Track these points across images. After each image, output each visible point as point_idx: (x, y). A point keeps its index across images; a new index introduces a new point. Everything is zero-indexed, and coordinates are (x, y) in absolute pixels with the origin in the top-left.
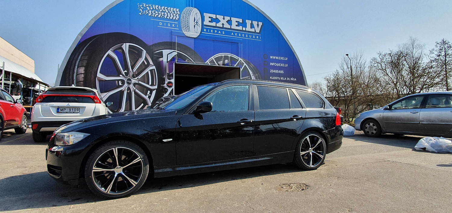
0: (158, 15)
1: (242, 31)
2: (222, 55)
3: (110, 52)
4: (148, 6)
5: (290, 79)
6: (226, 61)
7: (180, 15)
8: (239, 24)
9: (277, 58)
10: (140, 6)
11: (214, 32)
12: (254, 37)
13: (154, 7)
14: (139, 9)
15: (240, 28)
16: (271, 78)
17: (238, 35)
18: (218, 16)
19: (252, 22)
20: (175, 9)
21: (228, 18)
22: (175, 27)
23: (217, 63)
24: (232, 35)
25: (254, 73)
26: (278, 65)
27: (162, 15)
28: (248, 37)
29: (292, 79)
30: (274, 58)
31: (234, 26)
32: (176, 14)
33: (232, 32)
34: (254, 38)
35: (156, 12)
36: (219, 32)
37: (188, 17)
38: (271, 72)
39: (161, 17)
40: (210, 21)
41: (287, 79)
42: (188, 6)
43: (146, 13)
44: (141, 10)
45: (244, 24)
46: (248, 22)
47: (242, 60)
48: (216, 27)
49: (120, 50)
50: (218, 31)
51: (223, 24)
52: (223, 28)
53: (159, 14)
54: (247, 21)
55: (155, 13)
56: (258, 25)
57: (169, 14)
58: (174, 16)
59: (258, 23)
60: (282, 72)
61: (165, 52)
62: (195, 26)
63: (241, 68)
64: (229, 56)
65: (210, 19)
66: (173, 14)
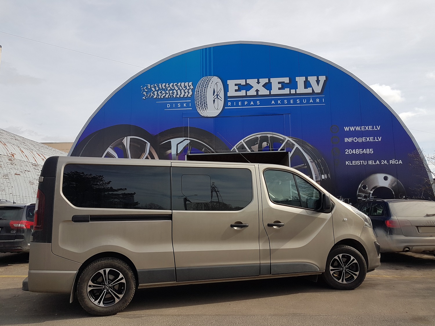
0: (165, 95)
1: (290, 94)
2: (258, 136)
3: (110, 150)
4: (153, 86)
5: (388, 162)
6: (265, 144)
7: (193, 90)
8: (283, 86)
9: (358, 128)
10: (143, 89)
11: (243, 104)
12: (311, 101)
13: (160, 86)
14: (143, 92)
15: (286, 91)
16: (347, 163)
17: (283, 103)
18: (249, 81)
19: (307, 79)
20: (186, 84)
21: (266, 80)
22: (188, 106)
23: (250, 148)
24: (273, 104)
25: (313, 159)
26: (360, 140)
27: (171, 95)
28: (301, 102)
29: (393, 162)
30: (352, 129)
31: (275, 90)
32: (189, 89)
33: (272, 100)
34: (311, 103)
35: (163, 92)
36: (252, 103)
37: (205, 90)
38: (346, 153)
39: (169, 97)
40: (236, 91)
41: (380, 162)
42: (204, 75)
43: (150, 96)
44: (145, 94)
45: (293, 85)
46: (300, 80)
47: (290, 140)
48: (246, 96)
49: (119, 146)
50: (249, 101)
51: (257, 91)
52: (258, 95)
53: (166, 93)
54: (297, 79)
55: (161, 94)
56: (318, 81)
57: (179, 91)
58: (185, 93)
59: (318, 78)
60: (369, 151)
61: (174, 142)
62: (214, 101)
63: (289, 153)
64: (269, 136)
65: (237, 88)
66: (184, 91)
